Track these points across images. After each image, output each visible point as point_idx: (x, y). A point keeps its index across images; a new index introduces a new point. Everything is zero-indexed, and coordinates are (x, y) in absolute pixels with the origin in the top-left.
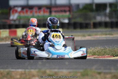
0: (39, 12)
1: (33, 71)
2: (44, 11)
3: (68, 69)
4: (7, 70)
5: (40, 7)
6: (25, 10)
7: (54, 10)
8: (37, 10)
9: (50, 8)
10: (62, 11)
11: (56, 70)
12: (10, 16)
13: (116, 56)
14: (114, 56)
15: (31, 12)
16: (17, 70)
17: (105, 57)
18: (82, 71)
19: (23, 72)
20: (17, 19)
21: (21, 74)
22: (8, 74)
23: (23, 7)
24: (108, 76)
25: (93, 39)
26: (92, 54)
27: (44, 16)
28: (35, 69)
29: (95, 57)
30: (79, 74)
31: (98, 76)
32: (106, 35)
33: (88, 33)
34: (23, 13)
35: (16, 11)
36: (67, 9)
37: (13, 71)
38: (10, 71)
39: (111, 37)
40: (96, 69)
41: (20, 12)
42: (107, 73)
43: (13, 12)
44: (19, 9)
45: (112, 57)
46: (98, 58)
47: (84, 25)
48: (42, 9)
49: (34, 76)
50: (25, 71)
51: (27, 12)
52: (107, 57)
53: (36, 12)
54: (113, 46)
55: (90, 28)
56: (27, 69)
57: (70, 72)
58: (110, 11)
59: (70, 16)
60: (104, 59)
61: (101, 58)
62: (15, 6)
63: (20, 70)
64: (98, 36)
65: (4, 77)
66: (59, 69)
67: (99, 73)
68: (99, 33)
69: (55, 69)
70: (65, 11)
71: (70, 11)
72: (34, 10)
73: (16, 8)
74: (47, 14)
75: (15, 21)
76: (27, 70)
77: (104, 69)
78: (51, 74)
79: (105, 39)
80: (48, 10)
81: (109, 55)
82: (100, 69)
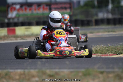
0: (39, 9)
1: (32, 71)
2: (44, 9)
3: (69, 68)
4: (5, 71)
5: (39, 5)
6: (24, 8)
7: (54, 7)
8: (36, 7)
9: (49, 5)
10: (62, 8)
11: (57, 70)
12: (8, 14)
13: (119, 54)
14: (118, 54)
15: (30, 10)
16: (16, 71)
17: (108, 56)
18: (83, 70)
19: (22, 73)
20: (15, 17)
21: (21, 74)
22: (6, 74)
23: (22, 5)
24: (111, 75)
25: (94, 36)
27: (43, 14)
28: (35, 69)
29: (97, 55)
30: (80, 74)
31: (100, 75)
32: (109, 32)
33: (90, 31)
34: (22, 10)
35: (15, 9)
36: (68, 6)
37: (12, 72)
38: (8, 72)
39: (113, 34)
40: (98, 68)
41: (18, 10)
42: (110, 73)
43: (11, 10)
44: (18, 7)
45: (115, 55)
46: (100, 56)
47: (86, 22)
48: (42, 6)
49: (33, 76)
50: (24, 72)
51: (26, 9)
52: (110, 55)
53: (35, 9)
54: (116, 44)
55: (92, 25)
56: (27, 69)
57: (71, 72)
58: (112, 7)
59: (71, 13)
60: (106, 57)
61: (104, 57)
62: (13, 4)
63: (19, 71)
64: (100, 34)
65: (2, 78)
66: (60, 68)
67: (102, 73)
68: (101, 30)
69: (55, 68)
70: (66, 8)
71: (70, 8)
72: (33, 7)
73: (14, 6)
74: (46, 11)
75: (13, 19)
76: (26, 71)
77: (107, 68)
78: (51, 74)
79: (108, 36)
80: (48, 7)
81: (111, 53)
82: (103, 68)
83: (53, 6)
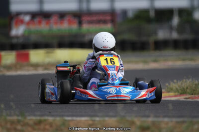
0: (61, 23)
2: (70, 22)
5: (62, 15)
6: (36, 20)
9: (78, 16)
12: (10, 29)
23: (34, 15)
26: (180, 91)
35: (22, 22)
41: (28, 23)
43: (16, 24)
44: (27, 18)
48: (67, 18)
51: (40, 22)
53: (56, 23)
70: (105, 22)
72: (53, 19)
73: (22, 17)
74: (75, 27)
80: (76, 20)
83: (85, 19)
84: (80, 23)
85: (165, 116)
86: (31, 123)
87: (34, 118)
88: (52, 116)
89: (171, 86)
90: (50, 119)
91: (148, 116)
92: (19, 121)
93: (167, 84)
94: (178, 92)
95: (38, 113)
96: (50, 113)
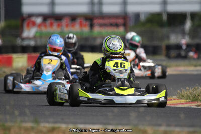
0: (73, 26)
2: (81, 25)
5: (73, 17)
6: (48, 22)
7: (98, 22)
8: (69, 22)
9: (90, 19)
10: (111, 25)
12: (22, 31)
15: (59, 25)
23: (46, 17)
26: (192, 98)
34: (45, 26)
35: (34, 23)
36: (120, 21)
41: (39, 26)
43: (28, 25)
44: (39, 20)
48: (78, 21)
51: (51, 24)
53: (67, 26)
62: (30, 15)
70: (117, 25)
71: (125, 25)
72: (64, 22)
73: (33, 19)
74: (86, 29)
80: (88, 23)
83: (96, 21)
84: (92, 26)
85: (177, 126)
86: (44, 130)
87: (47, 125)
88: (65, 123)
89: (183, 93)
90: (63, 126)
91: (160, 125)
92: (32, 128)
93: (179, 91)
94: (190, 99)
95: (51, 120)
96: (63, 119)
